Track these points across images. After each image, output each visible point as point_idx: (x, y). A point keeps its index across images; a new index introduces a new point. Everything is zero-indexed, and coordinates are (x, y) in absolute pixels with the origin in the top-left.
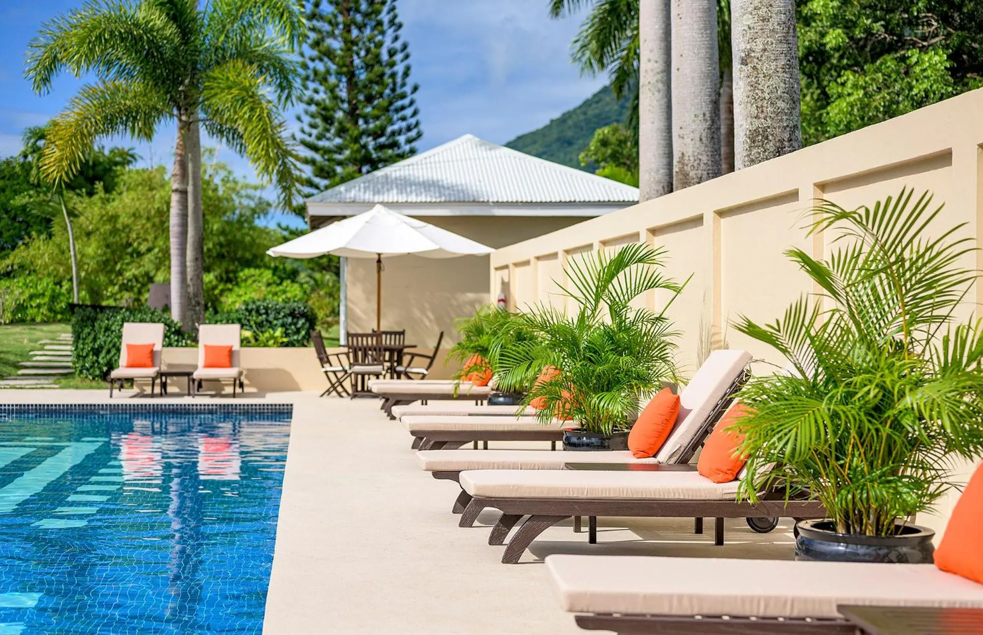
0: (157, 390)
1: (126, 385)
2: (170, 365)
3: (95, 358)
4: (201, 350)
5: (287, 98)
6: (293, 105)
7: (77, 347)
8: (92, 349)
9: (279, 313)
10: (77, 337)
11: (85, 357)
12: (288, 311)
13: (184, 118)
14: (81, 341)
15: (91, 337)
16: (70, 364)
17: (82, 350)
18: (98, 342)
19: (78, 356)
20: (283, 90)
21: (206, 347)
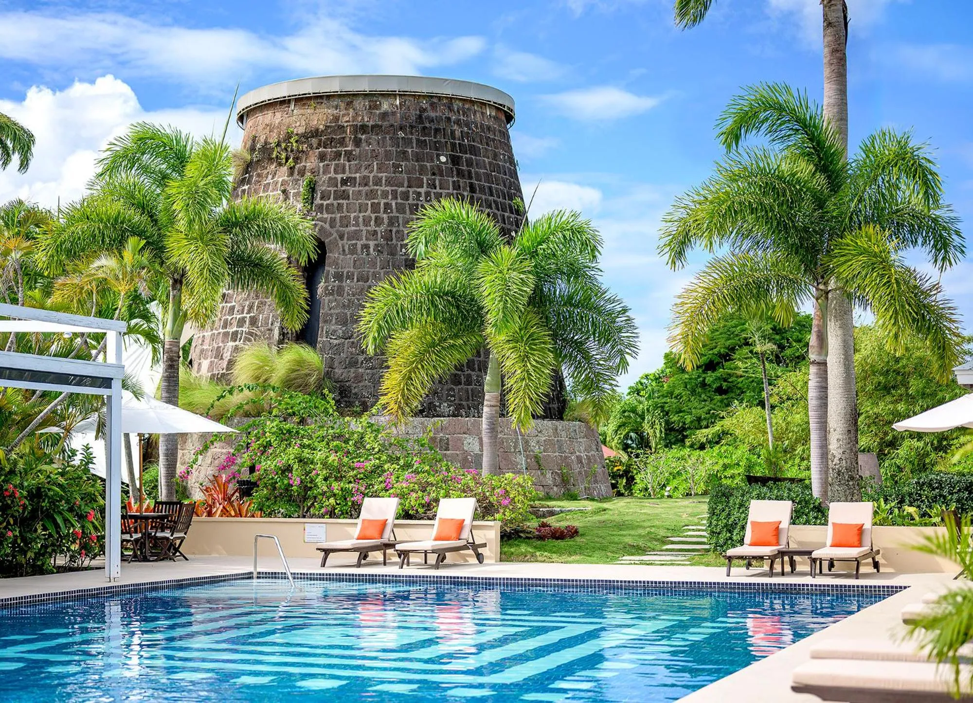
0: (788, 568)
1: (754, 563)
2: (799, 543)
3: (729, 535)
4: (830, 527)
5: (944, 259)
6: (951, 264)
7: (711, 523)
8: (726, 525)
9: (954, 488)
10: (712, 512)
11: (719, 534)
12: (964, 485)
13: (821, 287)
14: (715, 518)
15: (724, 514)
16: (705, 540)
17: (717, 525)
18: (732, 519)
19: (712, 533)
20: (940, 250)
21: (834, 524)
